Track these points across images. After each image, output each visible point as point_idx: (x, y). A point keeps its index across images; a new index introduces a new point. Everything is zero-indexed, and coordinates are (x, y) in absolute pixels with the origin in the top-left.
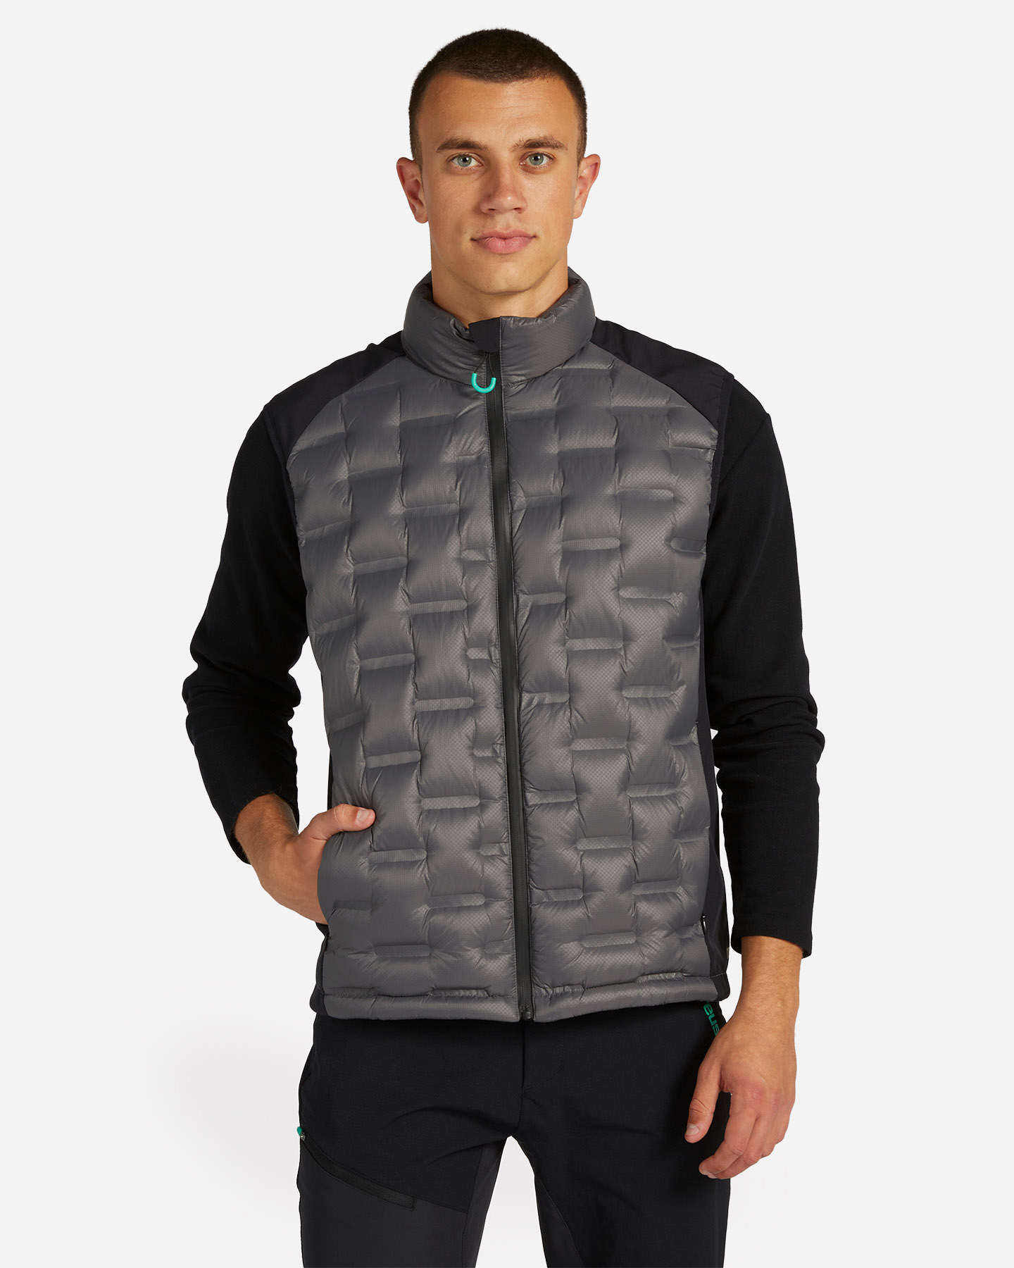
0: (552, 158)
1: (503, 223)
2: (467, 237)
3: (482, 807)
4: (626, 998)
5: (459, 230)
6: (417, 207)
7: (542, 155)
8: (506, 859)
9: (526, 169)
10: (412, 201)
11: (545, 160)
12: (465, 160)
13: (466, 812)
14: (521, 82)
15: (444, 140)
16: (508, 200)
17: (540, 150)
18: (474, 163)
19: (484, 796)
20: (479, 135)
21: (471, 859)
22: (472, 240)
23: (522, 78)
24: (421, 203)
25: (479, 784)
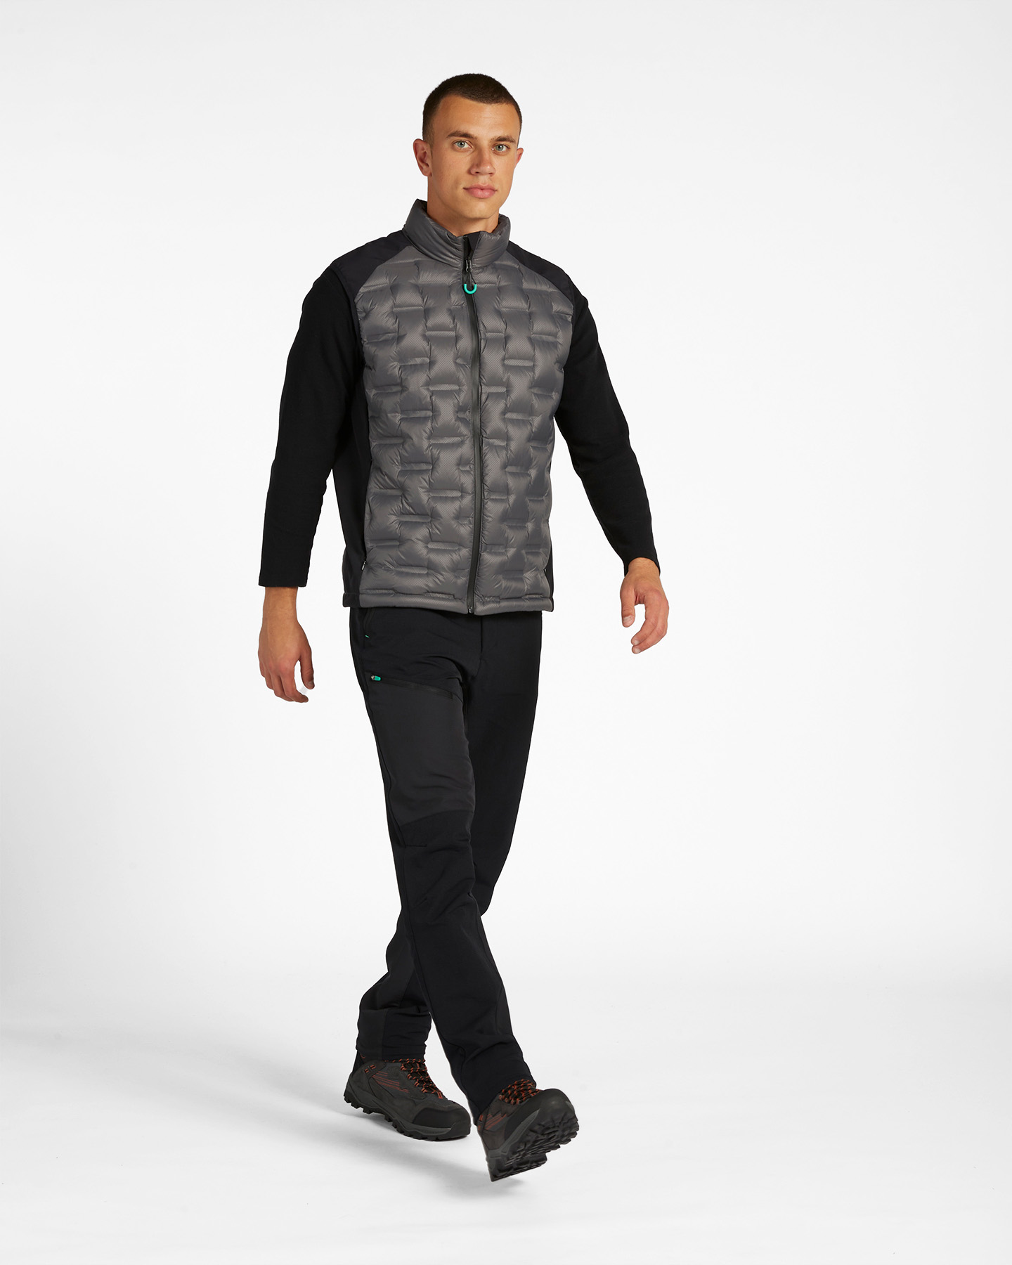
0: (508, 148)
1: (483, 180)
2: (462, 186)
3: (462, 497)
4: (519, 606)
5: (457, 183)
6: (424, 167)
7: (502, 145)
8: (471, 526)
9: (495, 152)
10: (421, 163)
11: (505, 149)
12: (461, 144)
13: (453, 499)
14: (496, 104)
15: (452, 131)
16: (488, 168)
17: (502, 143)
18: (466, 146)
19: (463, 490)
20: (473, 131)
21: (454, 524)
22: (464, 188)
23: (497, 102)
24: (427, 165)
25: (462, 484)
